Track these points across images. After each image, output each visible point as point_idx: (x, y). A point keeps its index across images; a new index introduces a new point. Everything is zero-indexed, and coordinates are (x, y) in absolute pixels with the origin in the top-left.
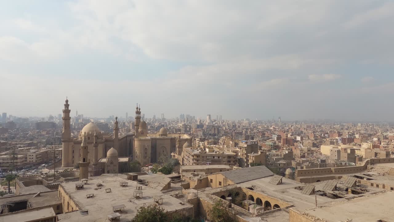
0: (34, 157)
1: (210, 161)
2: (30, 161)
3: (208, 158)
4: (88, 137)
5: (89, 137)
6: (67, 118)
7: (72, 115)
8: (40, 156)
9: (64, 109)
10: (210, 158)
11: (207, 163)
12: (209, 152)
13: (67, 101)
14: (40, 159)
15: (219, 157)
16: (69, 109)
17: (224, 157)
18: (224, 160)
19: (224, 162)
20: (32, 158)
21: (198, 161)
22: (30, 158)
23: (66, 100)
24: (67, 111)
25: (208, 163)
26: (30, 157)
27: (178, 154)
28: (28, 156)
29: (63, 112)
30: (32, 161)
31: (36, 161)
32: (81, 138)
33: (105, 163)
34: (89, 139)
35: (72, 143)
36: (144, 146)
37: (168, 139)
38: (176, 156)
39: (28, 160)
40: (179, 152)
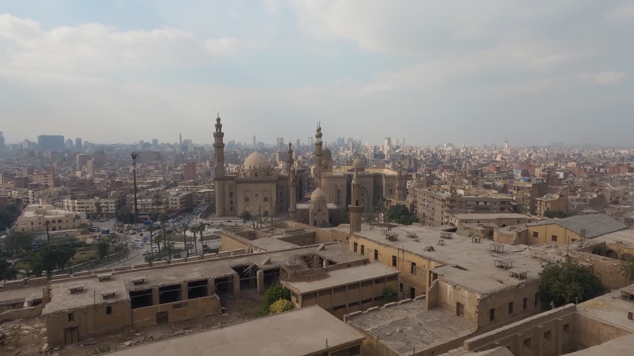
0: (178, 201)
1: (472, 209)
2: (173, 207)
3: (468, 203)
4: (255, 173)
6: (219, 144)
7: (225, 140)
8: (184, 200)
9: (215, 131)
10: (472, 203)
11: (467, 212)
12: (464, 195)
13: (218, 120)
14: (184, 204)
15: (486, 203)
16: (222, 132)
17: (495, 203)
18: (495, 206)
19: (494, 209)
20: (176, 204)
21: (452, 207)
22: (173, 204)
23: (216, 117)
24: (219, 135)
25: (469, 211)
26: (172, 202)
27: (397, 197)
28: (169, 199)
29: (215, 136)
30: (176, 207)
31: (181, 207)
32: (245, 174)
33: (308, 210)
34: (256, 176)
35: (228, 182)
36: (336, 186)
37: (369, 176)
38: (394, 202)
39: (170, 206)
40: (399, 195)
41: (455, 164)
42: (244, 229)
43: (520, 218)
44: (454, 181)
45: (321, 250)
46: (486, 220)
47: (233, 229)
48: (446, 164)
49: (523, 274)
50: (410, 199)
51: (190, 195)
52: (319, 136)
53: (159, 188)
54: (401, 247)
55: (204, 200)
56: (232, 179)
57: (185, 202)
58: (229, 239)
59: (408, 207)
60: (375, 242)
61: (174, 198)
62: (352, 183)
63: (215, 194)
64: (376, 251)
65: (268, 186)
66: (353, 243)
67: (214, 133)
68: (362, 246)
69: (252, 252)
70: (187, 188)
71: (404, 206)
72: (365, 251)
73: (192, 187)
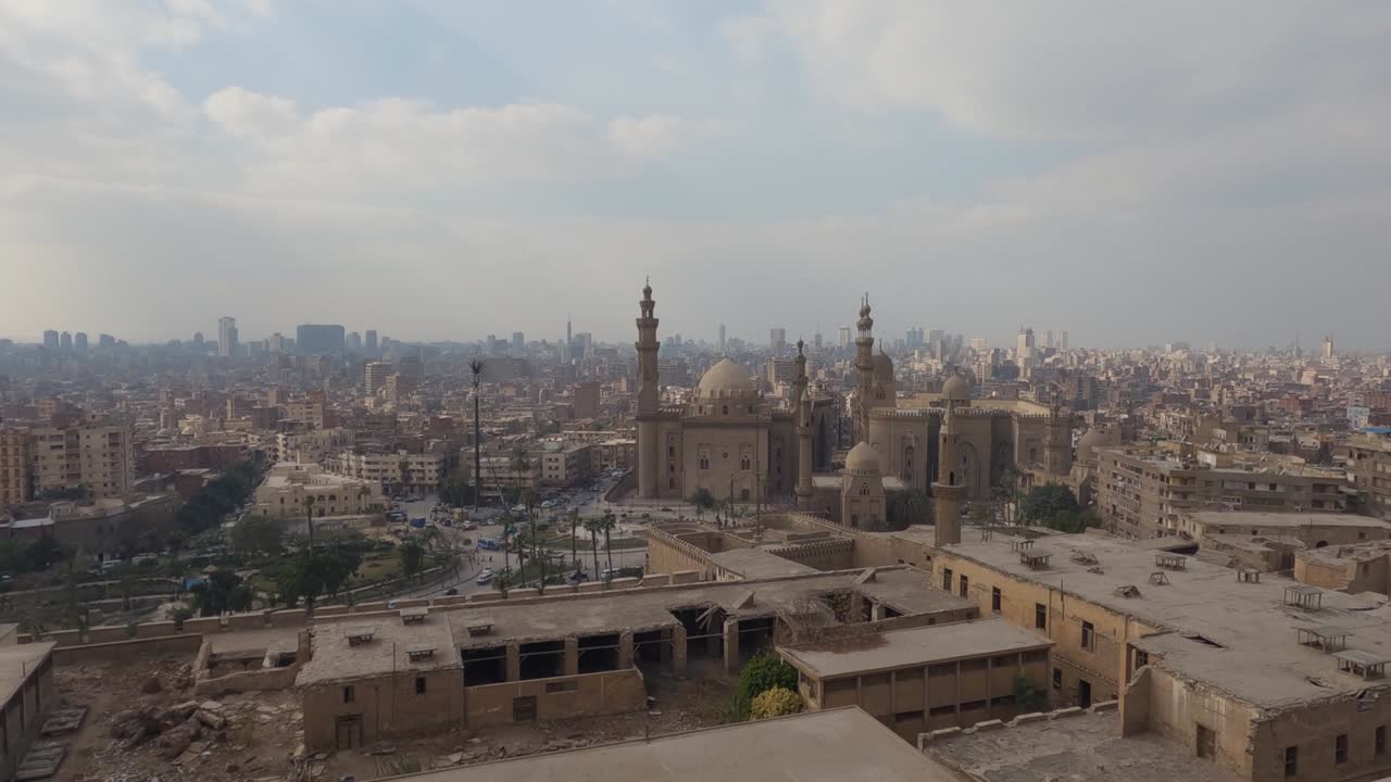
0: (562, 464)
1: (1238, 501)
2: (551, 476)
3: (1227, 486)
4: (722, 405)
5: (725, 407)
6: (648, 346)
7: (662, 335)
8: (574, 461)
9: (640, 317)
10: (1238, 486)
11: (1224, 506)
12: (1217, 467)
13: (648, 292)
14: (575, 470)
15: (1273, 487)
16: (655, 317)
17: (1298, 488)
18: (1296, 496)
19: (1297, 503)
20: (557, 468)
21: (1185, 495)
22: (550, 468)
23: (644, 286)
24: (648, 324)
25: (1231, 504)
26: (550, 464)
27: (1047, 467)
28: (544, 459)
29: (639, 326)
30: (557, 476)
31: (567, 476)
32: (701, 408)
33: (839, 491)
34: (726, 413)
35: (668, 425)
36: (904, 438)
37: (983, 417)
38: (1041, 478)
39: (546, 474)
40: (1054, 462)
41: (1192, 392)
42: (696, 527)
43: (1366, 528)
44: (1191, 432)
45: (865, 582)
46: (1276, 528)
47: (676, 526)
48: (1172, 392)
49: (1375, 666)
50: (1079, 473)
51: (586, 451)
52: (866, 325)
53: (523, 435)
54: (1057, 584)
55: (615, 462)
56: (674, 417)
57: (574, 465)
58: (666, 549)
59: (1076, 492)
60: (993, 569)
61: (553, 456)
62: (941, 432)
63: (636, 453)
64: (997, 591)
65: (751, 434)
66: (943, 571)
67: (638, 320)
68: (964, 578)
69: (715, 578)
70: (581, 435)
71: (1065, 488)
72: (970, 589)
73: (591, 435)
